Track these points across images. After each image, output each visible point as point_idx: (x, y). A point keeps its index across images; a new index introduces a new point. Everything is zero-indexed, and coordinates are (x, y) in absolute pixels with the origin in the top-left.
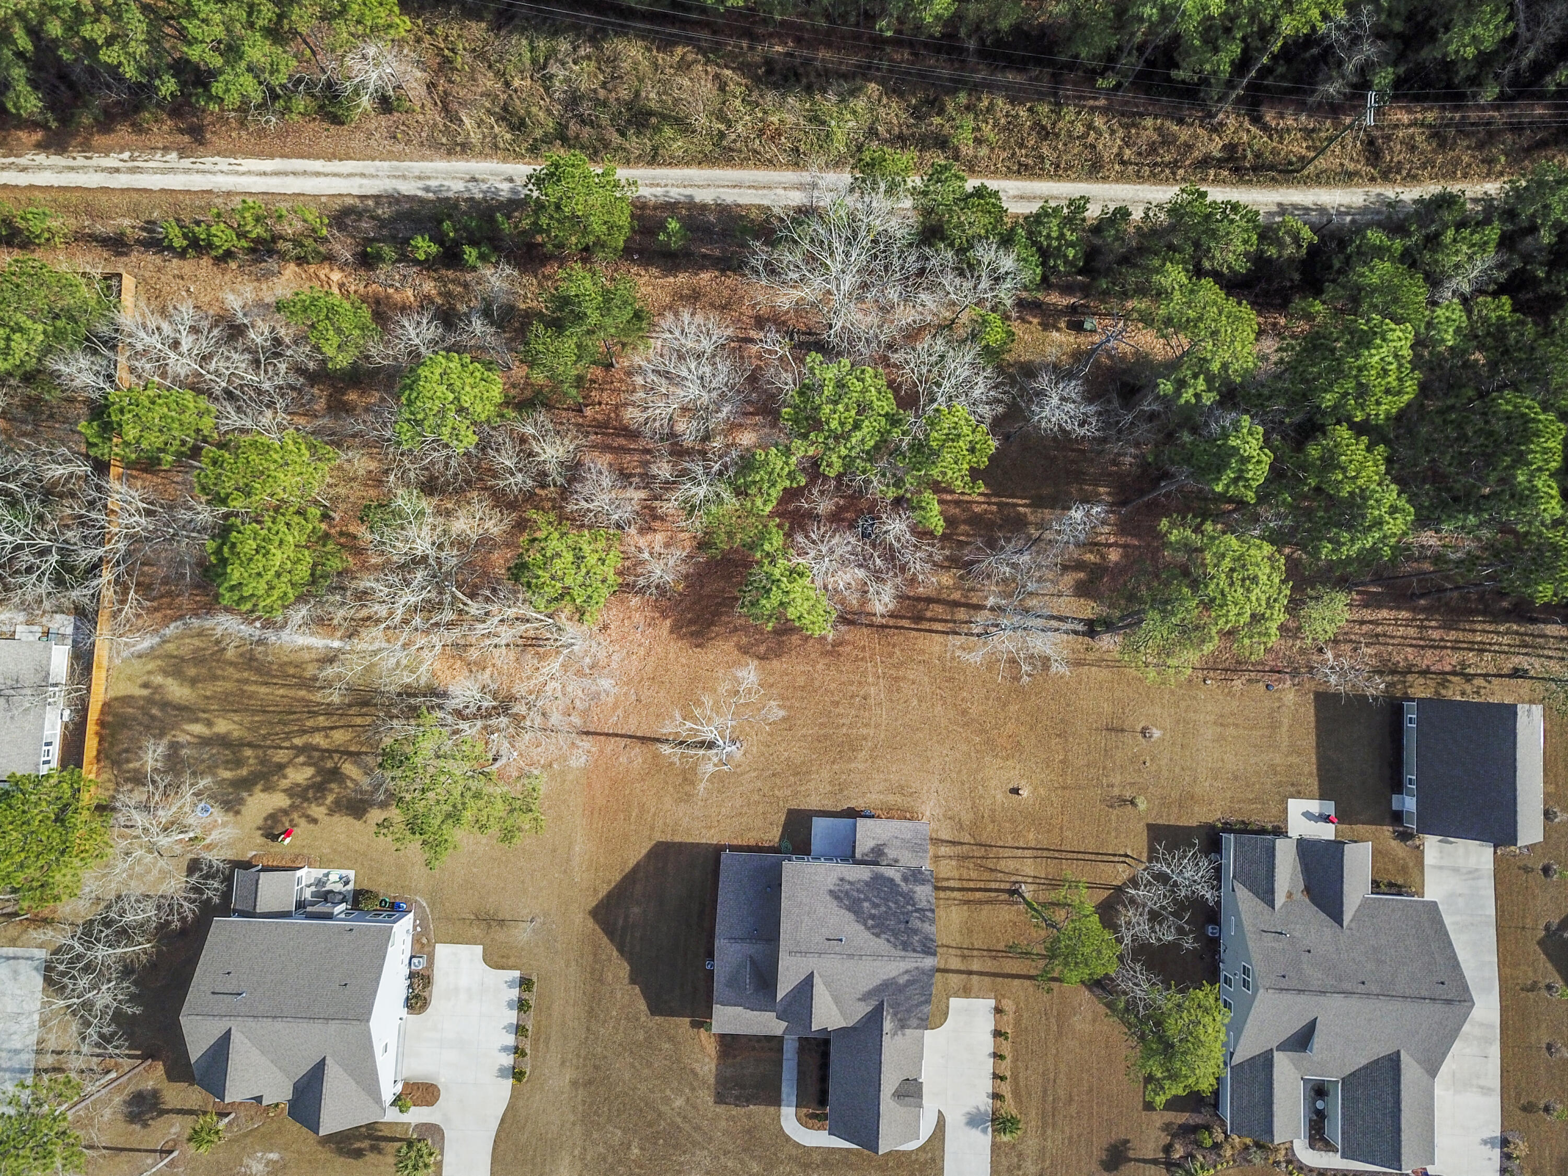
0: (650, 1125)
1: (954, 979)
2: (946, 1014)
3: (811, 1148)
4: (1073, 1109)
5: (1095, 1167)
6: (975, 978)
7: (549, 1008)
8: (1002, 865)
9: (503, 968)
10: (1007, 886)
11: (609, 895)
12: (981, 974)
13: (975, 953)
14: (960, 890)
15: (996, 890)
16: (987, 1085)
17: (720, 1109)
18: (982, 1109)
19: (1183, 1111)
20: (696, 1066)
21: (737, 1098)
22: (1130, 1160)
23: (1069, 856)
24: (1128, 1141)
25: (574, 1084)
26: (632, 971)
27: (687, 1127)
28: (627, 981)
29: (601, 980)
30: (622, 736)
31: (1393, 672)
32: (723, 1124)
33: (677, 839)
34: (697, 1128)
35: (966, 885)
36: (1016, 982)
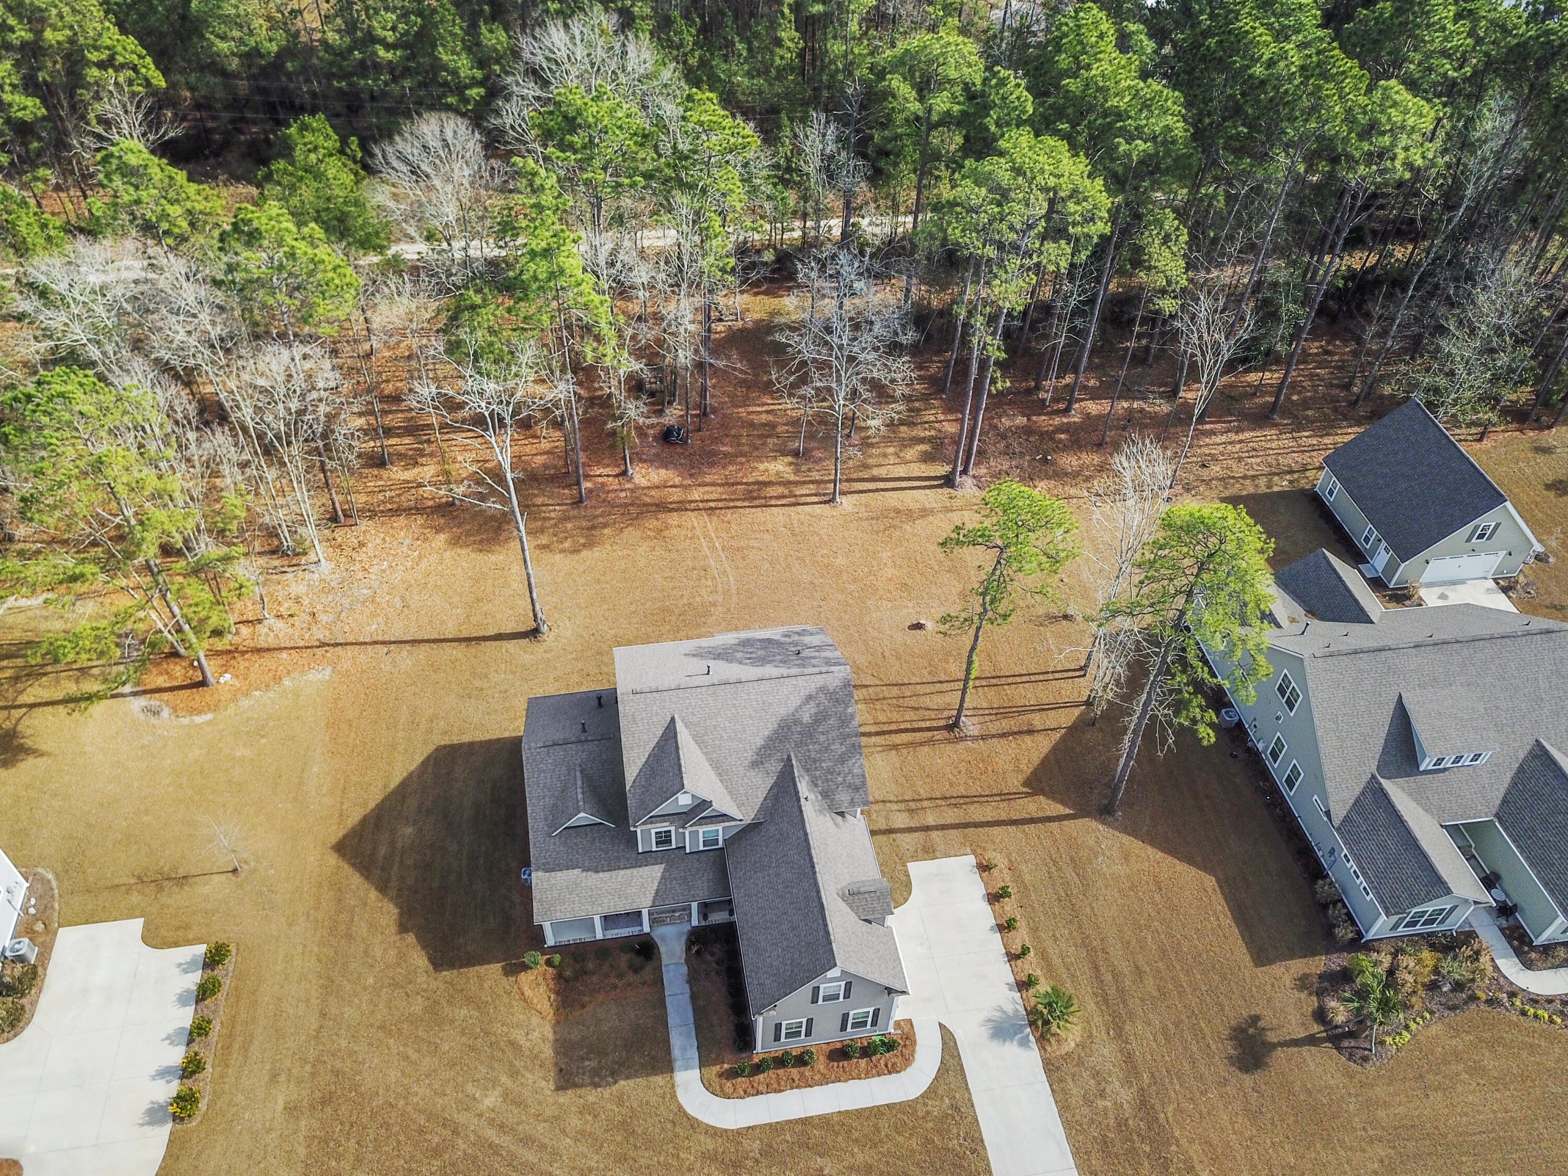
0: (437, 1152)
1: (907, 841)
2: (908, 885)
3: (739, 1132)
4: (1150, 983)
5: (1222, 1069)
6: (935, 834)
7: (254, 993)
8: (927, 701)
9: (176, 944)
10: (942, 723)
11: (364, 821)
12: (943, 827)
13: (926, 804)
14: (878, 734)
15: (929, 729)
16: (1004, 973)
17: (567, 1097)
18: (1009, 1008)
19: (1314, 953)
20: (518, 1035)
21: (595, 1072)
22: (1273, 1046)
23: (1010, 680)
24: (1255, 1019)
25: (292, 1110)
26: (401, 915)
27: (505, 1141)
28: (393, 928)
29: (350, 937)
30: (383, 643)
31: (1291, 472)
32: (575, 1122)
33: (466, 739)
34: (527, 1141)
35: (886, 728)
36: (996, 830)
